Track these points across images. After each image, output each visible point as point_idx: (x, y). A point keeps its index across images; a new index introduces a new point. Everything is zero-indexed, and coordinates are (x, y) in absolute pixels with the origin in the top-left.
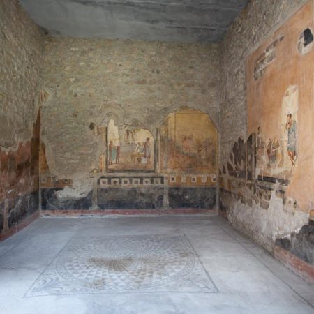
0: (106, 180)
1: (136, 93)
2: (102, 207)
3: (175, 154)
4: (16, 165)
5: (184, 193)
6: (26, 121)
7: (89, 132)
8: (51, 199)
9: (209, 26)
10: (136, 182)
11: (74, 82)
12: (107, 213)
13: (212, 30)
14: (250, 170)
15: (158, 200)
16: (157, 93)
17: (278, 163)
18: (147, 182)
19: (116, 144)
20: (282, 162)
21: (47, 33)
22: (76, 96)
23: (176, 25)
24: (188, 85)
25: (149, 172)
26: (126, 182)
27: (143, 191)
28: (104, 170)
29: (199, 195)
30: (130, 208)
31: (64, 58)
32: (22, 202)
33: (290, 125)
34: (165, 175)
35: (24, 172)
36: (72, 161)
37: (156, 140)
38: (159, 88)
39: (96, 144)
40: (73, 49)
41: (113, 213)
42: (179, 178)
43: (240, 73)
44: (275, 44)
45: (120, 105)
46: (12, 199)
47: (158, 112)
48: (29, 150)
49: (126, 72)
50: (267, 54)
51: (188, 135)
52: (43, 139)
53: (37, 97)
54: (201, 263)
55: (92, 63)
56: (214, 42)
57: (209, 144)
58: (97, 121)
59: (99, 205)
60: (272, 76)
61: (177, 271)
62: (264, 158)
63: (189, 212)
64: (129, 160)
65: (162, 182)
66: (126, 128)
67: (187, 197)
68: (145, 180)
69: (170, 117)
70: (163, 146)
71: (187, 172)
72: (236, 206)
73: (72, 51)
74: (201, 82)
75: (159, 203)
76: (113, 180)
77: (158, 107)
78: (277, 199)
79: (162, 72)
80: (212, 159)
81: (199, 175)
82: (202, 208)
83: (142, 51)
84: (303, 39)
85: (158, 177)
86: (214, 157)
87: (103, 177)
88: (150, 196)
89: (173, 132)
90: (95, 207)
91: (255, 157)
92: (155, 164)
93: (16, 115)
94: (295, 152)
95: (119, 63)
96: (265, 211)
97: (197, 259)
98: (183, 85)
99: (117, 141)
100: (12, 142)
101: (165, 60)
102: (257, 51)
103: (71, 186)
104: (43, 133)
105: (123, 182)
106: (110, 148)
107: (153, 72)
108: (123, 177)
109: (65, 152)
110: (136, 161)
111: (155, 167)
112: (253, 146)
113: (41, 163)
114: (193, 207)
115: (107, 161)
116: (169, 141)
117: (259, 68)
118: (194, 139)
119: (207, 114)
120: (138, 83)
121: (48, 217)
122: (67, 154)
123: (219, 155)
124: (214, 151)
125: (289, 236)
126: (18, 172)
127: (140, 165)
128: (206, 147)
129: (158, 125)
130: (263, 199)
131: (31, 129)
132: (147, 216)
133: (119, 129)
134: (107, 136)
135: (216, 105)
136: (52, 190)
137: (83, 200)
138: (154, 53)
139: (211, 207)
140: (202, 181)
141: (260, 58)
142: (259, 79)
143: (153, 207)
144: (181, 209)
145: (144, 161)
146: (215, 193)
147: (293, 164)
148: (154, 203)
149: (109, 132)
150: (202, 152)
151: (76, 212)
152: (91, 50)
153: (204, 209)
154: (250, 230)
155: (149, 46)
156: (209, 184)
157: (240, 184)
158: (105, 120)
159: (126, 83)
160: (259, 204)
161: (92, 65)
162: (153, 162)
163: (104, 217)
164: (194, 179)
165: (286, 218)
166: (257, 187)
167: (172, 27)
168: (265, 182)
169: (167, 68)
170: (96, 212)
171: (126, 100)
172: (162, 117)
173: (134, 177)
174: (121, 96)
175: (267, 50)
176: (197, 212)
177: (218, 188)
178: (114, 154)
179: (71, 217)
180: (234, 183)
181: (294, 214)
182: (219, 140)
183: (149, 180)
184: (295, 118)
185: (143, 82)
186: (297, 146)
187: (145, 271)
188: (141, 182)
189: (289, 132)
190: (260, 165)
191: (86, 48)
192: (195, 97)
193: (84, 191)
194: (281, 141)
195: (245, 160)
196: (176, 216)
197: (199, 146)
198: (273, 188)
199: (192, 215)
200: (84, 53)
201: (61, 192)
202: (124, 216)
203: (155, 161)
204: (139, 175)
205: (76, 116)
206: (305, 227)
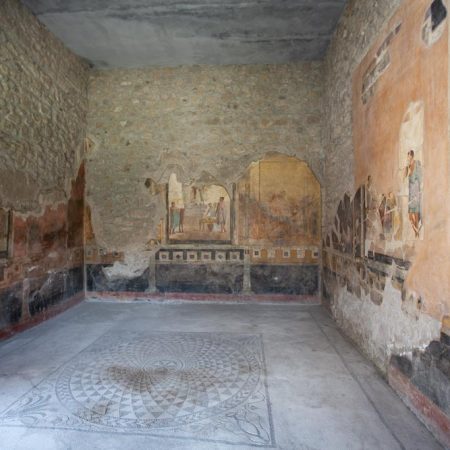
0: (167, 254)
1: (205, 136)
2: (161, 289)
3: (259, 218)
4: (42, 235)
5: (272, 273)
6: (59, 178)
7: (145, 191)
8: (98, 277)
9: (301, 35)
10: (206, 257)
11: (126, 126)
12: (168, 298)
13: (309, 41)
14: (358, 242)
15: (236, 281)
16: (235, 135)
17: (395, 233)
18: (220, 257)
19: (180, 205)
20: (400, 231)
21: (91, 66)
22: (128, 144)
23: (254, 37)
24: (278, 123)
25: (223, 243)
26: (192, 257)
27: (216, 269)
28: (164, 240)
29: (294, 276)
30: (199, 292)
31: (114, 97)
32: (53, 282)
33: (412, 170)
34: (246, 248)
35: (56, 244)
36: (124, 229)
37: (233, 200)
38: (238, 130)
39: (154, 206)
40: (125, 83)
41: (176, 297)
42: (265, 252)
43: (346, 98)
44: (388, 41)
45: (185, 154)
46: (37, 279)
47: (236, 161)
48: (64, 215)
49: (193, 109)
50: (379, 60)
51: (277, 191)
52: (89, 201)
53: (79, 147)
54: (266, 386)
55: (149, 100)
56: (315, 59)
57: (307, 203)
58: (155, 176)
59: (158, 287)
60: (385, 94)
61: (224, 397)
62: (376, 224)
63: (280, 300)
64: (197, 227)
65: (242, 257)
66: (193, 184)
67: (276, 278)
68: (218, 254)
69: (252, 168)
70: (242, 208)
71: (276, 244)
72: (341, 296)
73: (123, 86)
74: (297, 118)
75: (237, 286)
76: (175, 254)
77: (236, 154)
78: (394, 290)
79: (241, 107)
80: (313, 225)
81: (294, 248)
82: (298, 294)
83: (214, 80)
84: (430, 19)
85: (236, 250)
86: (315, 222)
87: (162, 250)
88: (225, 276)
89: (257, 188)
90: (153, 289)
91: (365, 223)
92: (232, 232)
93: (41, 170)
94: (419, 214)
95: (182, 98)
96: (377, 307)
97: (262, 377)
98: (271, 123)
99: (181, 202)
100: (34, 205)
101: (245, 89)
102: (366, 59)
103: (122, 261)
104: (89, 194)
105: (188, 257)
106: (172, 211)
107: (229, 107)
108: (189, 250)
109: (114, 218)
110: (206, 227)
111: (232, 237)
112: (361, 205)
113: (85, 231)
114: (285, 293)
115: (167, 230)
116: (250, 201)
117: (368, 84)
118: (286, 198)
119: (305, 161)
120: (209, 122)
121: (94, 300)
122: (117, 220)
123: (323, 219)
124: (315, 215)
125: (410, 354)
126: (45, 243)
127: (211, 234)
128: (303, 209)
129: (236, 178)
130: (375, 289)
131: (68, 188)
132: (221, 302)
133: (183, 186)
134: (167, 195)
135: (318, 149)
136: (99, 266)
137: (137, 279)
138: (230, 81)
139: (312, 292)
140: (299, 256)
141: (369, 68)
142: (368, 101)
143: (229, 291)
144: (267, 295)
145: (216, 228)
146: (316, 273)
147: (417, 234)
148: (230, 285)
149: (170, 189)
150: (298, 215)
151: (128, 295)
152: (148, 82)
153: (300, 296)
154: (358, 333)
155: (223, 72)
156: (308, 262)
157: (346, 263)
158: (165, 175)
159: (193, 124)
160: (369, 295)
161: (148, 102)
162: (228, 230)
163: (164, 303)
164: (286, 254)
165: (406, 323)
166: (367, 269)
167: (249, 42)
168: (377, 263)
169: (248, 100)
170: (155, 295)
171: (193, 147)
172: (242, 168)
173: (204, 250)
174: (186, 142)
175: (378, 54)
176: (291, 299)
177: (321, 267)
178: (177, 218)
179: (123, 302)
180: (339, 261)
181: (417, 318)
182: (324, 197)
183: (223, 254)
184: (419, 156)
185: (216, 121)
186: (422, 204)
187: (175, 394)
188: (213, 257)
189: (410, 181)
190: (371, 236)
191: (140, 81)
192: (288, 139)
193: (139, 267)
194: (399, 197)
195: (351, 227)
196: (262, 304)
197: (293, 207)
198: (388, 272)
199: (283, 304)
200: (138, 87)
201: (110, 269)
202: (190, 302)
203: (232, 229)
204: (210, 247)
205: (128, 170)
206: (433, 343)
